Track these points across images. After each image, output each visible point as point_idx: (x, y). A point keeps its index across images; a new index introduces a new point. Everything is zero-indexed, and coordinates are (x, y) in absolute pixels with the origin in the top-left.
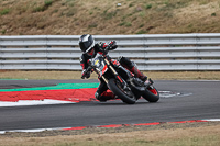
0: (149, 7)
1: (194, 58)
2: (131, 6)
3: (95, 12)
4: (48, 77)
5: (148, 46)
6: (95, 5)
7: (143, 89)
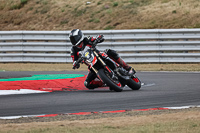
0: (116, 5)
1: (157, 51)
2: (99, 4)
3: (66, 9)
4: (24, 69)
5: (114, 40)
6: (67, 3)
7: (128, 78)
